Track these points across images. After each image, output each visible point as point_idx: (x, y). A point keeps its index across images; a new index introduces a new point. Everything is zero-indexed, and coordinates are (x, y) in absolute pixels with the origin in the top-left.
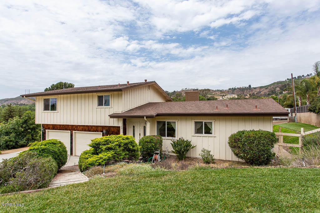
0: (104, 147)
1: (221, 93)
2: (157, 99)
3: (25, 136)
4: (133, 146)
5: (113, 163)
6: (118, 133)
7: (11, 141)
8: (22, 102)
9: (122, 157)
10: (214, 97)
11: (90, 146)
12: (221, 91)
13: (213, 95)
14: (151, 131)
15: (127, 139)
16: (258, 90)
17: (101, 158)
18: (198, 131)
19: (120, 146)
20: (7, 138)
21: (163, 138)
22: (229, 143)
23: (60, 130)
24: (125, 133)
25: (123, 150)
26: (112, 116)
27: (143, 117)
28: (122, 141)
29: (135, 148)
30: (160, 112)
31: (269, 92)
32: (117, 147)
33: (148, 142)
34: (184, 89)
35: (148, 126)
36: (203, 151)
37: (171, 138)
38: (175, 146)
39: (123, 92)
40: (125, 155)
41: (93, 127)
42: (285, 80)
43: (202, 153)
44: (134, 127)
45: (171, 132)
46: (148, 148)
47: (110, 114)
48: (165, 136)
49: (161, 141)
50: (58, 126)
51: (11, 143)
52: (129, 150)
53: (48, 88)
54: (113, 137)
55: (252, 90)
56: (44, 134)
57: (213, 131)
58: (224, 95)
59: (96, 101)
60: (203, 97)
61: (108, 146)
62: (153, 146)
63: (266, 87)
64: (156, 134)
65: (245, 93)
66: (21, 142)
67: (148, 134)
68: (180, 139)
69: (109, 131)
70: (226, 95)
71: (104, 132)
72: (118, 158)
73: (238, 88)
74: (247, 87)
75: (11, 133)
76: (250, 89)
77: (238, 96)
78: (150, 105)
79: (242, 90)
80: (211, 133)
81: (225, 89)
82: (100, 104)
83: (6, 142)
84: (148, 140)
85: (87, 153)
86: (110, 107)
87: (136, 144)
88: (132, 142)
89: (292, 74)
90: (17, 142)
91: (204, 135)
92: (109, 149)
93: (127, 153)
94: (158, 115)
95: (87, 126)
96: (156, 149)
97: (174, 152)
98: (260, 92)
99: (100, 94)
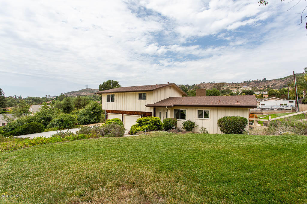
0: (144, 123)
1: (236, 86)
2: (176, 94)
3: (94, 117)
4: (159, 123)
5: (149, 131)
6: (151, 115)
7: (87, 120)
8: (83, 94)
9: (153, 128)
10: (229, 89)
11: (137, 122)
12: (236, 84)
13: (229, 87)
14: (171, 115)
15: (156, 119)
16: (273, 83)
17: (143, 128)
18: (200, 116)
19: (152, 122)
20: (85, 117)
21: (178, 120)
22: (218, 124)
23: (116, 113)
24: (155, 116)
25: (154, 125)
26: (147, 106)
27: (165, 107)
28: (154, 120)
29: (161, 124)
30: (176, 104)
31: (285, 84)
32: (151, 123)
33: (168, 122)
34: (203, 83)
35: (169, 112)
36: (202, 128)
37: (183, 120)
38: (185, 124)
39: (154, 92)
40: (155, 127)
41: (136, 112)
42: (303, 73)
43: (201, 129)
44: (160, 112)
45: (183, 117)
46: (168, 125)
47: (146, 105)
48: (179, 119)
49: (176, 121)
50: (115, 111)
51: (87, 121)
52: (157, 125)
53: (101, 84)
54: (148, 118)
55: (267, 83)
56: (107, 116)
57: (209, 116)
58: (238, 88)
59: (138, 97)
60: (217, 90)
61: (146, 122)
62: (171, 124)
63: (282, 80)
64: (174, 117)
65: (260, 86)
66: (92, 120)
67: (169, 117)
68: (188, 120)
69: (145, 114)
70: (240, 88)
71: (142, 115)
72: (151, 128)
73: (253, 81)
74: (262, 80)
75: (87, 115)
76: (265, 82)
77: (252, 88)
78: (171, 99)
79: (257, 82)
80: (208, 118)
81: (240, 82)
82: (140, 98)
83: (85, 120)
84: (168, 120)
85: (135, 126)
86: (146, 100)
87: (161, 122)
88: (158, 121)
89: (294, 71)
90: (90, 120)
91: (203, 118)
92: (147, 124)
93: (156, 126)
94: (175, 106)
95: (132, 111)
96: (173, 126)
97: (184, 128)
98: (275, 84)
99: (140, 93)
